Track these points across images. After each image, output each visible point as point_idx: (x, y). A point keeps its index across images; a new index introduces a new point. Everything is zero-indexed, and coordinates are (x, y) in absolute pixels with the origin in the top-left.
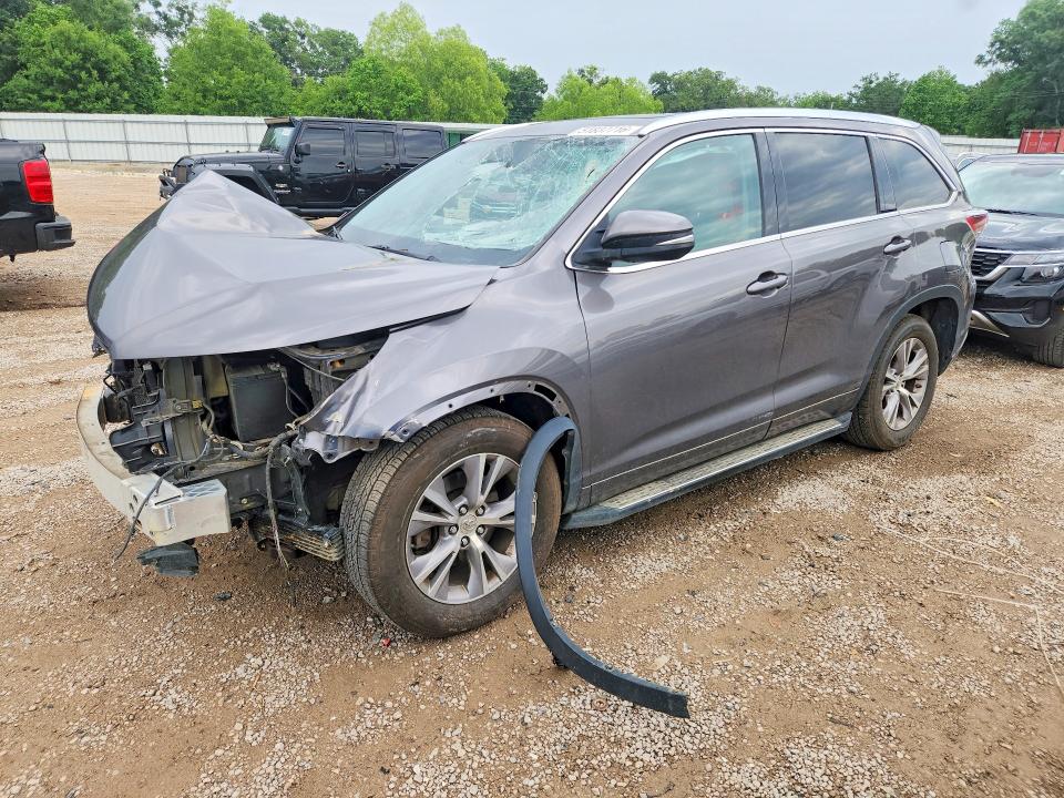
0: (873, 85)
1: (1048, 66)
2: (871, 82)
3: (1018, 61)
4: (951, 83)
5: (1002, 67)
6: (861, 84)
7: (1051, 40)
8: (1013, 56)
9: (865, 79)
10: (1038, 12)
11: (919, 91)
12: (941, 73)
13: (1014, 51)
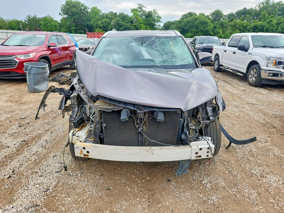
0: (30, 18)
1: (76, 17)
2: (30, 17)
3: (68, 15)
4: (52, 19)
5: (65, 16)
6: (27, 17)
7: (74, 11)
8: (67, 13)
9: (28, 16)
10: (70, 4)
11: (45, 21)
12: (49, 16)
13: (67, 12)
